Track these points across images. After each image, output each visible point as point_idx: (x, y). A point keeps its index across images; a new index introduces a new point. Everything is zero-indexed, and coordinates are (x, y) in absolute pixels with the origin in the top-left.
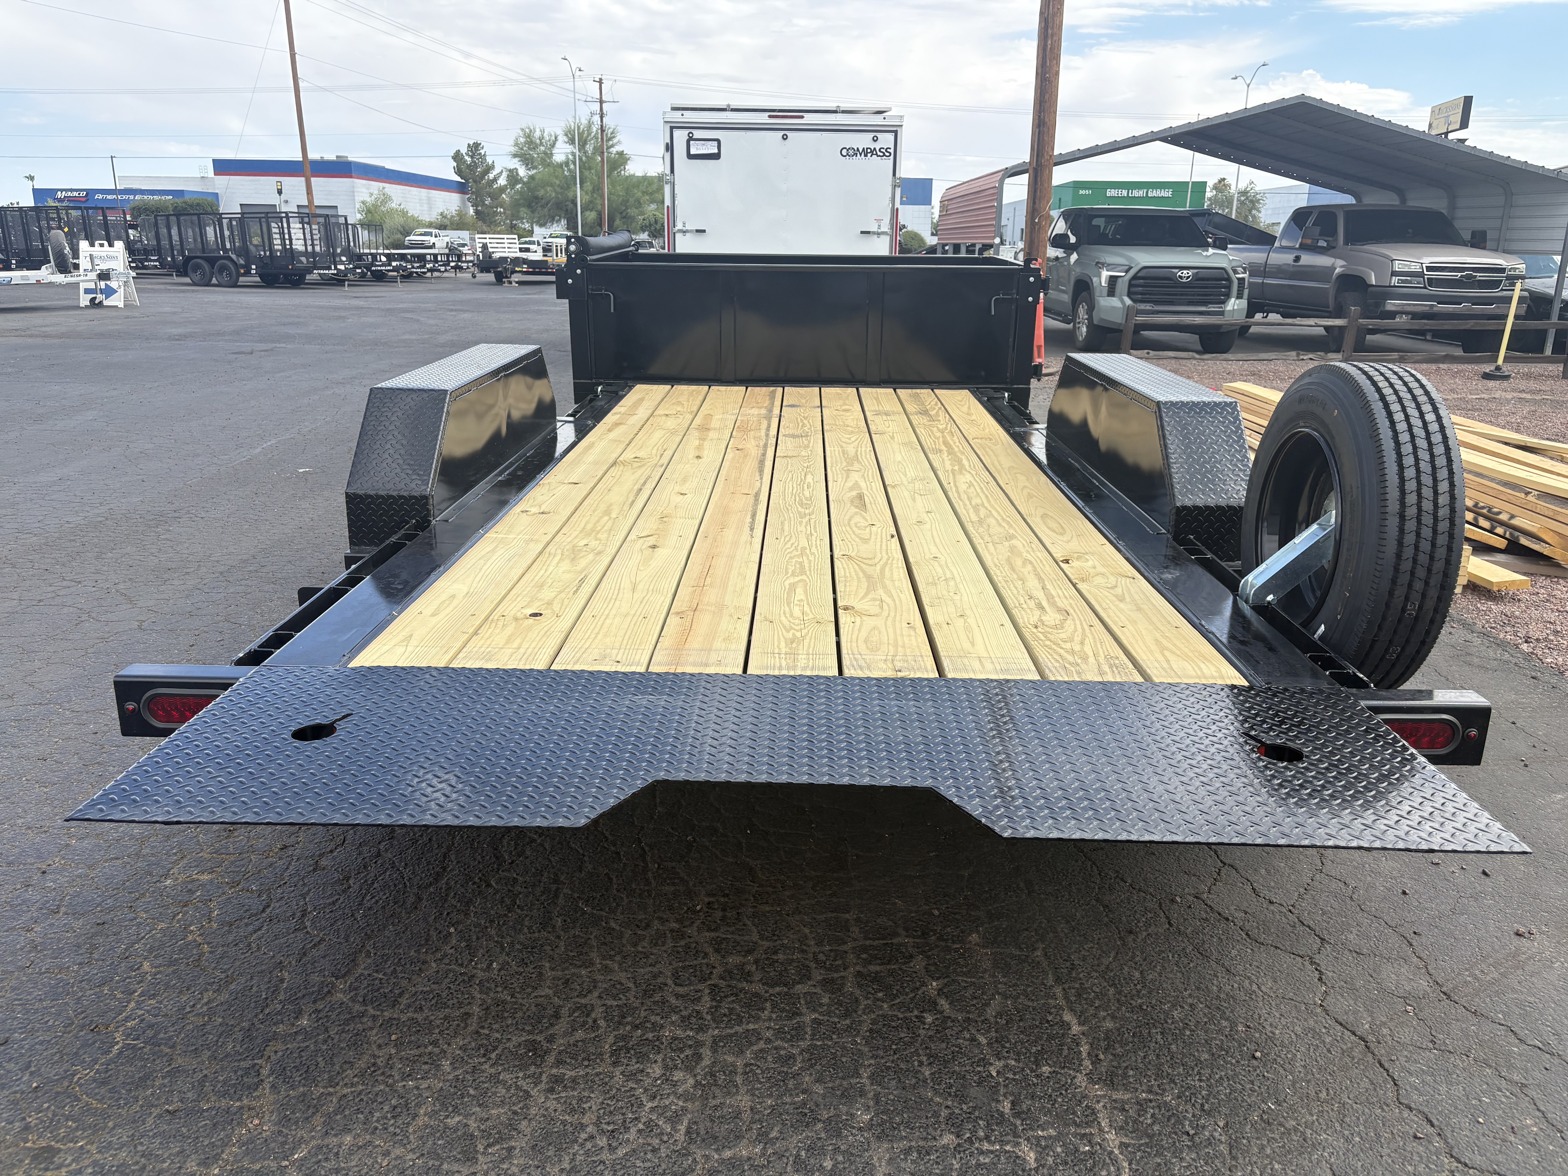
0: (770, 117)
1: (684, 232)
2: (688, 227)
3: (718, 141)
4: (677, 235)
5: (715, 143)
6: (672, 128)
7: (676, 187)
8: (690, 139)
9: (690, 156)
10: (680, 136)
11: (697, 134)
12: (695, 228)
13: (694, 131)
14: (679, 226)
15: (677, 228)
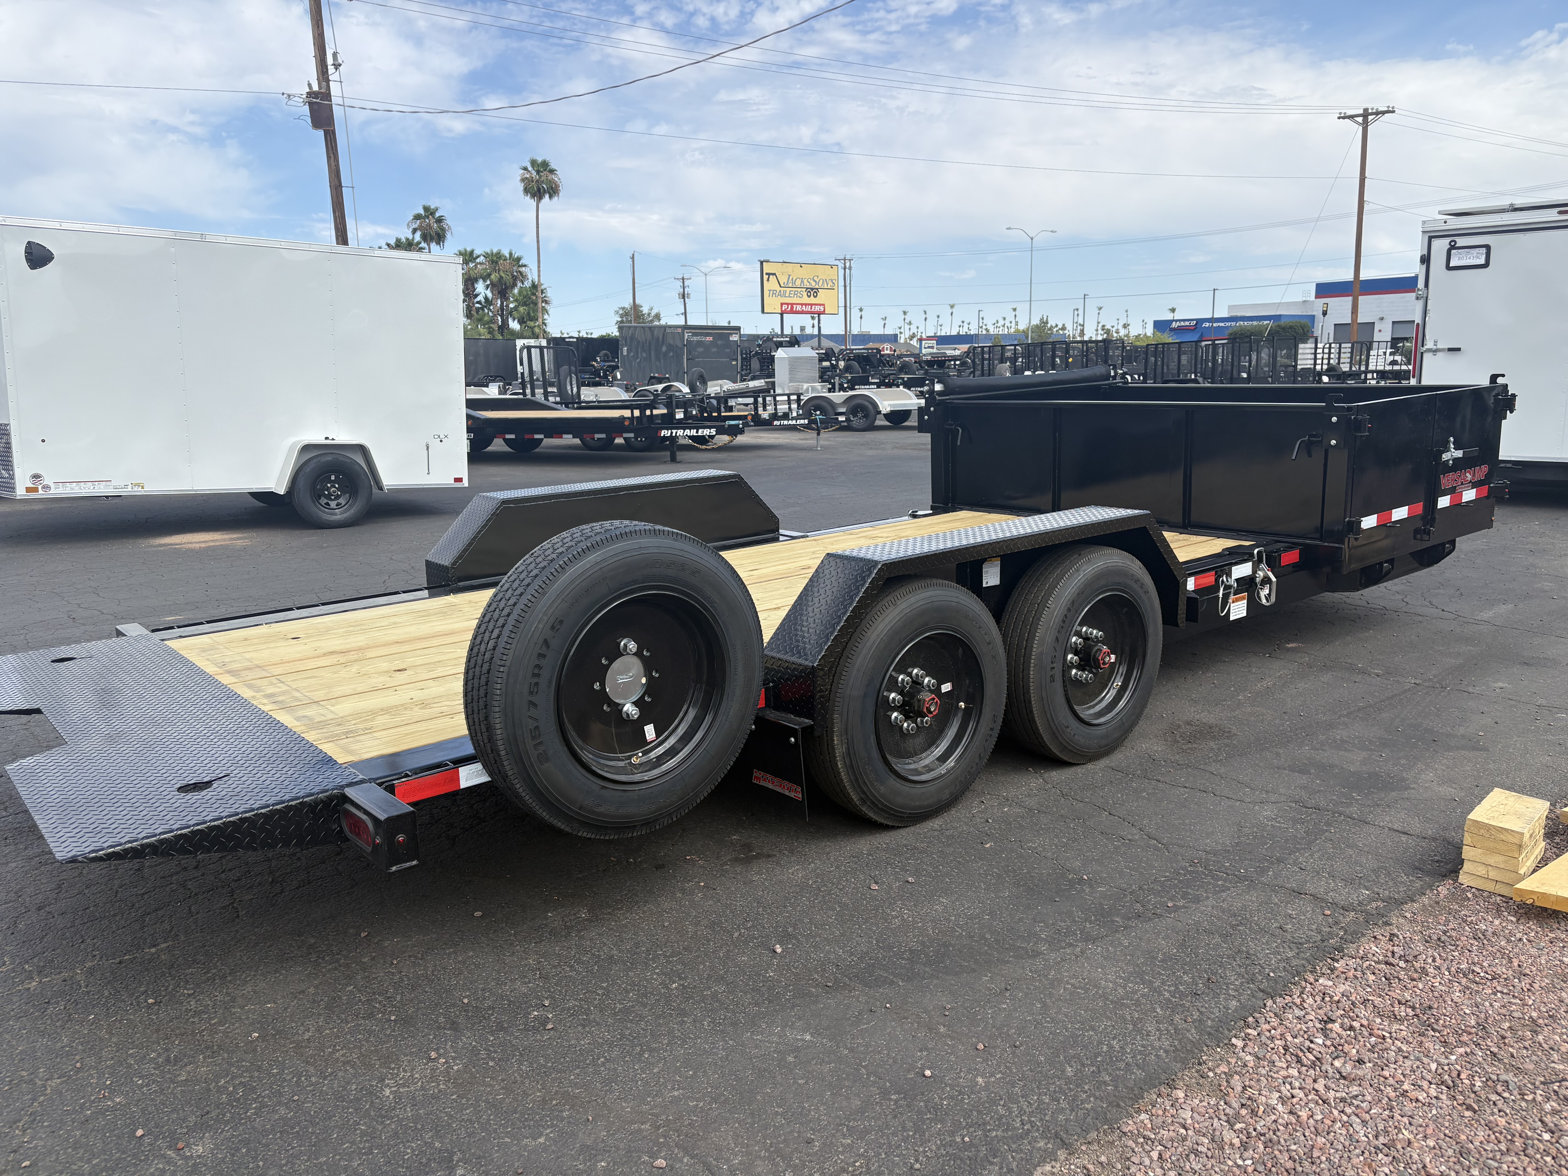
0: (1560, 213)
1: (1435, 351)
2: (1440, 346)
3: (1488, 247)
4: (1425, 356)
5: (1484, 250)
6: (1430, 238)
7: (1429, 302)
8: (1453, 247)
9: (1449, 268)
10: (1440, 246)
11: (1461, 242)
12: (1447, 347)
13: (1457, 239)
14: (1429, 345)
15: (1426, 347)
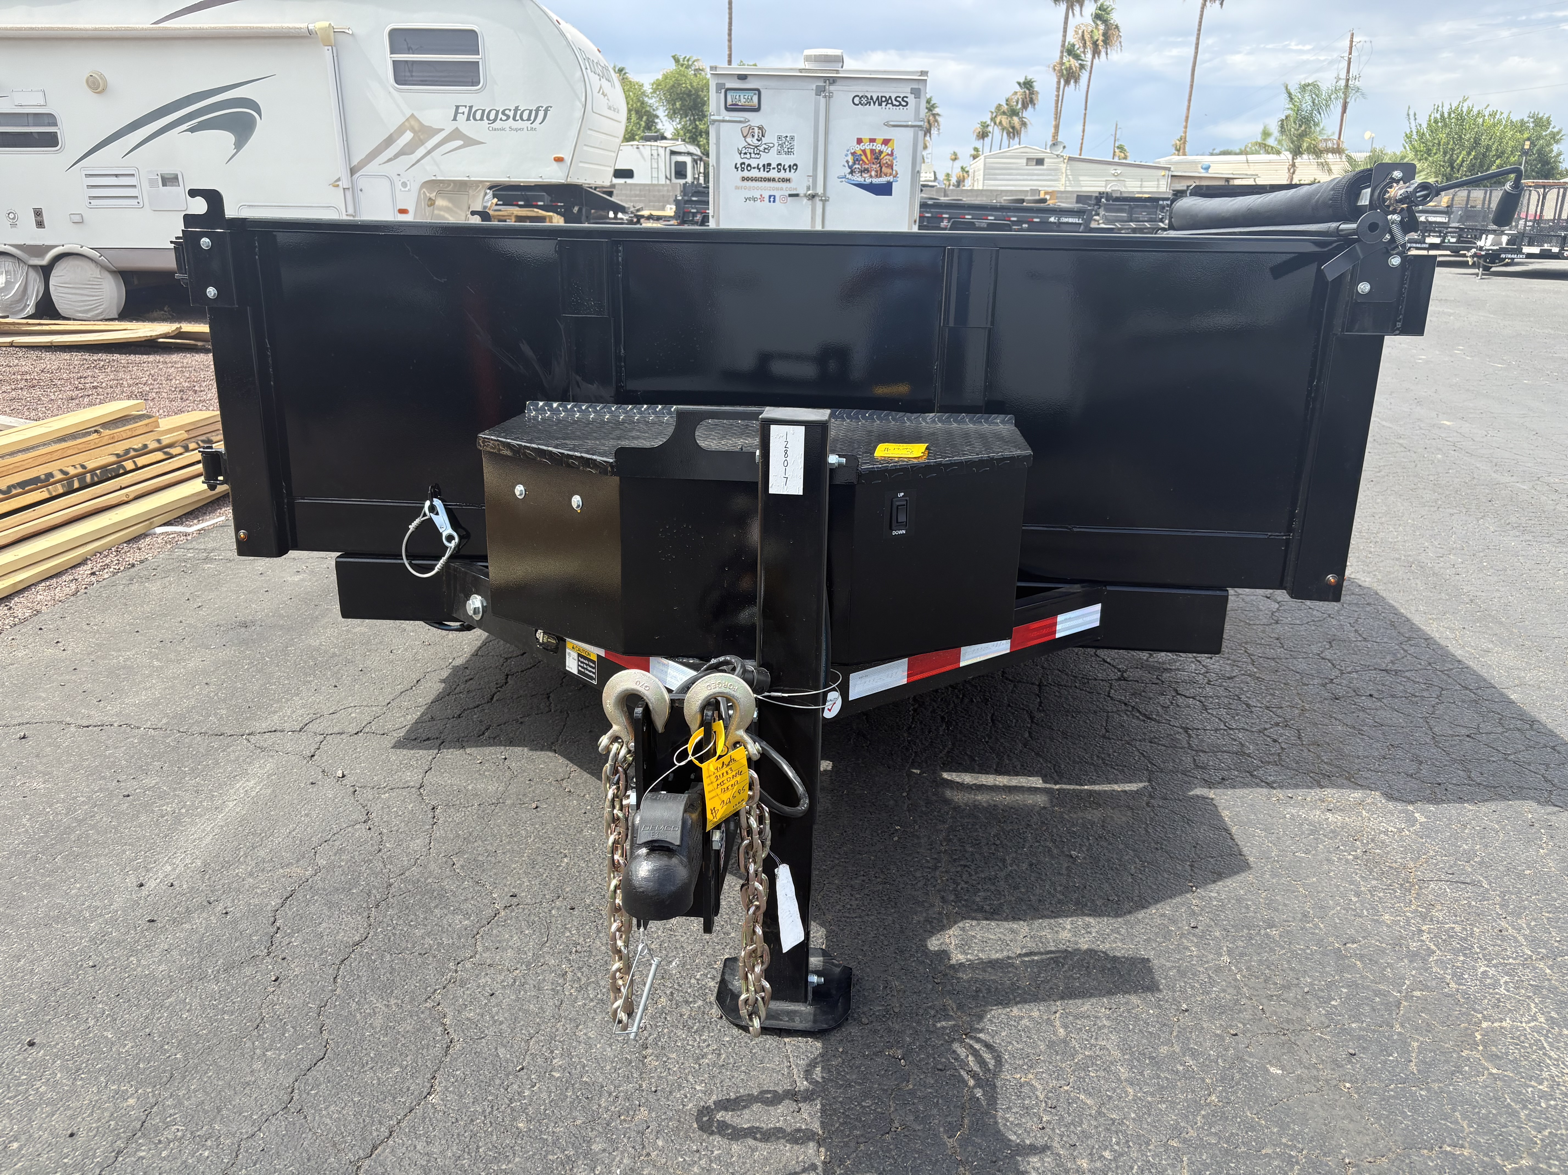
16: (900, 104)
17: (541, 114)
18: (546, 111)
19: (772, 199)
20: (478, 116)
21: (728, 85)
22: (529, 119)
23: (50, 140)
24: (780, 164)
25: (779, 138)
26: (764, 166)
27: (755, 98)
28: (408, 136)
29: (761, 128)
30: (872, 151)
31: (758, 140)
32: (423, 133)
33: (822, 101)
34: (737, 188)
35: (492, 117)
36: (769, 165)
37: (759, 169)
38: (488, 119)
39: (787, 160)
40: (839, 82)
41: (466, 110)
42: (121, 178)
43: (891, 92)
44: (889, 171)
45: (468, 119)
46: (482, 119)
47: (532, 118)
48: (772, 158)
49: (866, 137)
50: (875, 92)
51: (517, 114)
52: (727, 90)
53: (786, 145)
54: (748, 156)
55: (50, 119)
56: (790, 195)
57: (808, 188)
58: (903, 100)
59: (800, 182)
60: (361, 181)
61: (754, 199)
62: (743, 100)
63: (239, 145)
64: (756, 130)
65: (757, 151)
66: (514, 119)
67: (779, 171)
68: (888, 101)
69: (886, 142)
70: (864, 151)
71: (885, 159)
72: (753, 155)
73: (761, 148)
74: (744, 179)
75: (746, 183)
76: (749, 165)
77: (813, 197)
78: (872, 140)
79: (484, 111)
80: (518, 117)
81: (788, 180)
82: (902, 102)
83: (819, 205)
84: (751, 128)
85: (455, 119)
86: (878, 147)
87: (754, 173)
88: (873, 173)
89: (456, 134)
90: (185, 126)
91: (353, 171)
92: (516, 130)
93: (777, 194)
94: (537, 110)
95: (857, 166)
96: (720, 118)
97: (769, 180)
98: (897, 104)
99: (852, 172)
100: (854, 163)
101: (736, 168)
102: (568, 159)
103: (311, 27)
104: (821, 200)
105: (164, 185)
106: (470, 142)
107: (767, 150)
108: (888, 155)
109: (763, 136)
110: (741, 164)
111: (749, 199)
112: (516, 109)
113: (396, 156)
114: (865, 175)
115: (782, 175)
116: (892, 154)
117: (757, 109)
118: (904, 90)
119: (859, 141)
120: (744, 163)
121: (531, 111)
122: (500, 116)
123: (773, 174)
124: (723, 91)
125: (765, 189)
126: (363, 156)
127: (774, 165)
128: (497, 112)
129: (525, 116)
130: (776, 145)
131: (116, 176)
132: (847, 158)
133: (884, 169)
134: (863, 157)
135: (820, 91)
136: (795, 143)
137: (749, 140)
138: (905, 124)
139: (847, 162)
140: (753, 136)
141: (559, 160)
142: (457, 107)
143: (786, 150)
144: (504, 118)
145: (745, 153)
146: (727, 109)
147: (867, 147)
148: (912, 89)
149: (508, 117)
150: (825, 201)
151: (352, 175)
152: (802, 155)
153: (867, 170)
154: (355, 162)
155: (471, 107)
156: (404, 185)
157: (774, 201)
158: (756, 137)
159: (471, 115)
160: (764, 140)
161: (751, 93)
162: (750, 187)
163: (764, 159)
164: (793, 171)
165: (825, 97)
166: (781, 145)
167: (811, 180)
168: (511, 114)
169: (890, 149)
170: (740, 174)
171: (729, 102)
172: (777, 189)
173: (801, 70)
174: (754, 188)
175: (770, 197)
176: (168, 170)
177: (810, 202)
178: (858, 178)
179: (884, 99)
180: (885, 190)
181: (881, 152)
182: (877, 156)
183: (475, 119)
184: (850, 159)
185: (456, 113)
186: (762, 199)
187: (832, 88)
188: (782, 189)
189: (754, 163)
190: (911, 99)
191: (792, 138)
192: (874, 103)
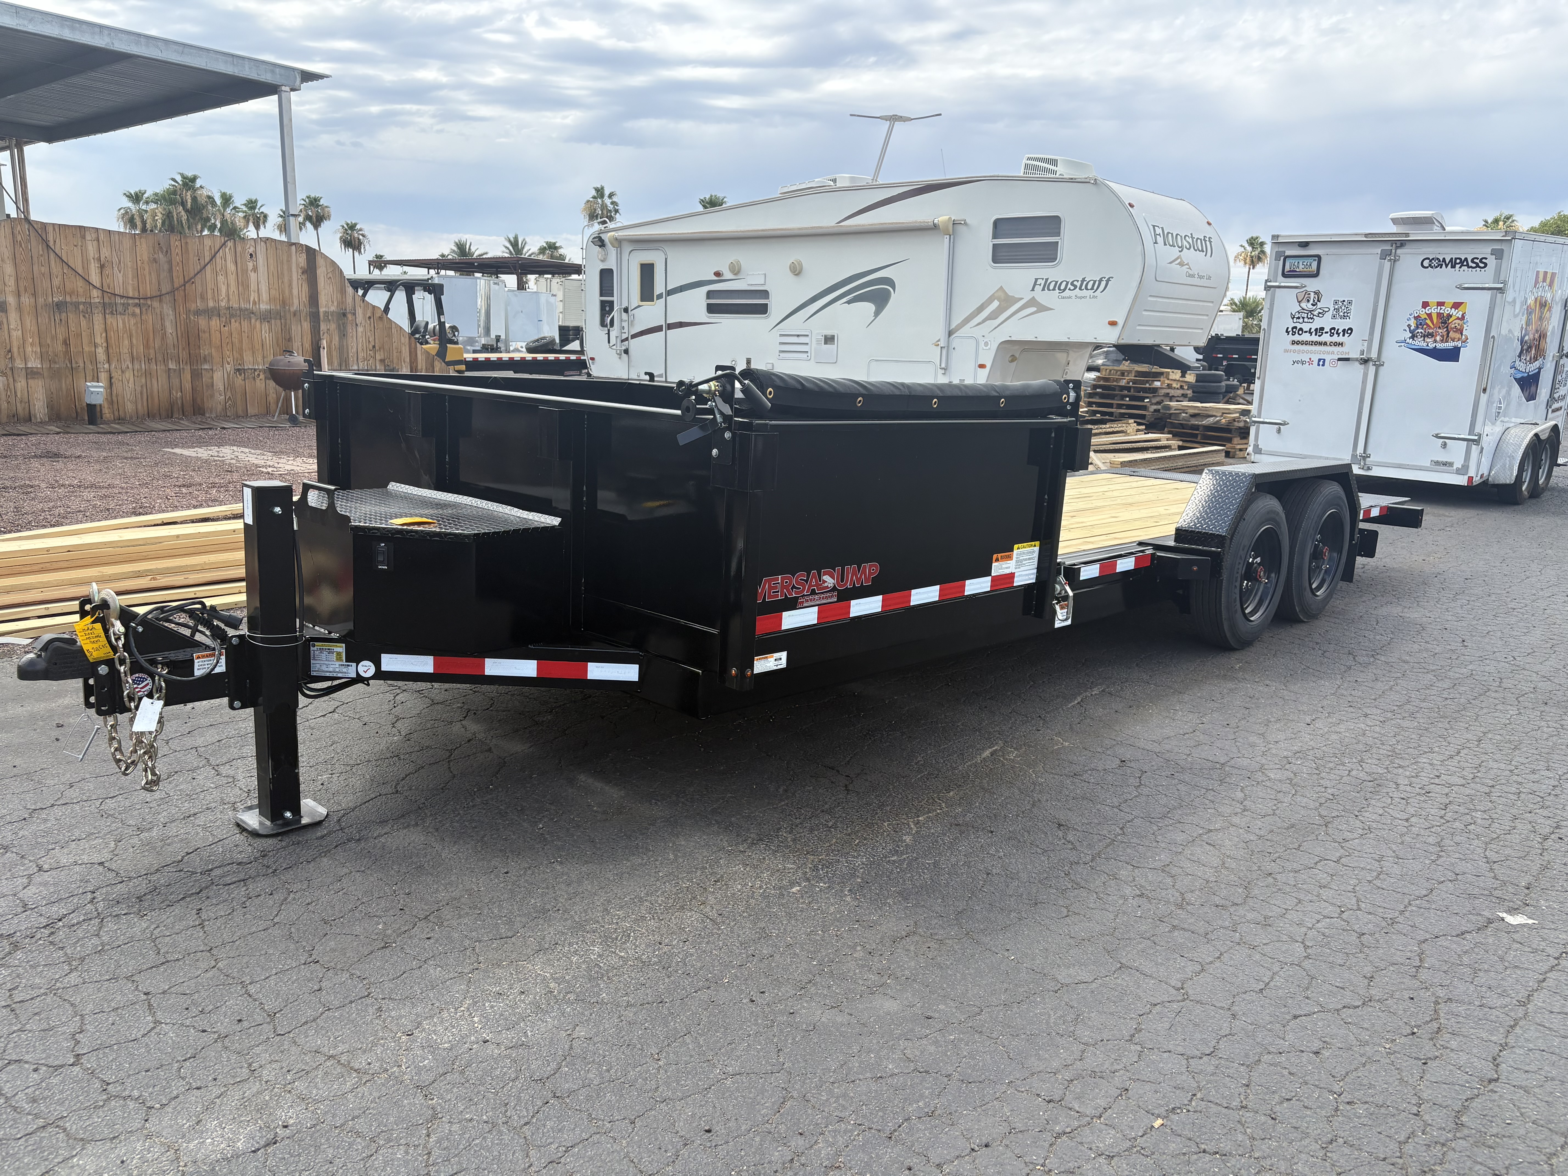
16: (1478, 266)
17: (1103, 284)
18: (1108, 281)
19: (1321, 363)
20: (1051, 287)
21: (1288, 253)
22: (1092, 289)
23: (762, 309)
24: (1334, 329)
25: (1336, 302)
26: (1316, 330)
27: (1314, 265)
28: (996, 304)
29: (1317, 293)
30: (1439, 315)
31: (1313, 305)
32: (1006, 300)
33: (1387, 264)
34: (1286, 351)
35: (1062, 287)
36: (1322, 329)
37: (1311, 333)
38: (1059, 289)
39: (1341, 324)
40: (1408, 246)
41: (1043, 282)
42: (801, 338)
43: (1467, 253)
44: (1458, 335)
45: (1043, 290)
46: (1054, 289)
47: (1095, 288)
48: (1326, 322)
49: (1433, 300)
50: (1448, 253)
51: (1084, 284)
52: (1286, 257)
53: (1342, 309)
54: (1301, 320)
55: (765, 294)
56: (1339, 359)
57: (1362, 353)
58: (1481, 261)
59: (1353, 347)
60: (955, 342)
61: (1303, 363)
62: (1301, 266)
63: (877, 314)
64: (1312, 294)
65: (1310, 315)
66: (1080, 289)
67: (1332, 335)
68: (1463, 262)
69: (1456, 305)
70: (1430, 315)
71: (1454, 323)
72: (1306, 320)
73: (1316, 313)
74: (1294, 343)
75: (1296, 347)
76: (1301, 329)
77: (1365, 361)
78: (1441, 304)
79: (1057, 282)
80: (1083, 287)
81: (1341, 344)
82: (1480, 264)
83: (1372, 369)
84: (1307, 293)
85: (1033, 290)
86: (1446, 310)
87: (1306, 337)
88: (1438, 338)
89: (1032, 302)
90: (845, 300)
91: (950, 334)
92: (1081, 298)
93: (1328, 358)
94: (1101, 281)
95: (1420, 331)
96: (1277, 284)
97: (1320, 344)
98: (1474, 265)
99: (1413, 337)
100: (1417, 328)
101: (1287, 332)
102: (1121, 323)
103: (936, 221)
104: (1375, 365)
105: (826, 343)
106: (1042, 308)
107: (1322, 314)
108: (1458, 318)
109: (1319, 301)
110: (1293, 328)
111: (1298, 362)
112: (1083, 280)
113: (984, 321)
114: (1429, 340)
115: (1335, 338)
116: (1463, 318)
117: (1316, 275)
118: (1484, 251)
119: (1425, 305)
120: (1296, 328)
121: (1095, 282)
122: (1069, 286)
123: (1326, 338)
124: (1282, 258)
125: (1315, 352)
126: (959, 322)
127: (1327, 329)
128: (1067, 283)
129: (1089, 287)
130: (1332, 309)
131: (798, 336)
132: (1409, 323)
133: (1452, 334)
134: (1428, 322)
135: (1384, 255)
136: (1352, 307)
137: (1304, 305)
138: (1480, 286)
139: (1409, 326)
140: (1308, 301)
141: (1113, 324)
142: (1036, 280)
143: (1342, 314)
144: (1072, 288)
145: (1299, 318)
146: (1284, 275)
147: (1434, 310)
148: (1492, 250)
149: (1075, 287)
150: (1379, 364)
151: (949, 336)
152: (1358, 320)
153: (1431, 335)
154: (953, 326)
155: (1047, 280)
156: (986, 344)
157: (1323, 365)
158: (1311, 301)
159: (1046, 287)
160: (1319, 305)
161: (1310, 260)
162: (1299, 351)
163: (1317, 323)
164: (1346, 335)
165: (1390, 260)
166: (1337, 310)
167: (1366, 344)
168: (1078, 284)
169: (1461, 313)
170: (1291, 338)
171: (1287, 268)
172: (1328, 353)
173: (1366, 235)
174: (1303, 352)
175: (1319, 360)
176: (829, 333)
177: (1362, 366)
178: (1420, 343)
179: (1458, 261)
180: (1452, 355)
181: (1449, 316)
182: (1444, 320)
183: (1049, 290)
184: (1413, 323)
185: (1035, 284)
186: (1311, 362)
187: (1399, 251)
188: (1333, 353)
189: (1306, 327)
190: (1491, 261)
191: (1350, 303)
192: (1447, 266)
